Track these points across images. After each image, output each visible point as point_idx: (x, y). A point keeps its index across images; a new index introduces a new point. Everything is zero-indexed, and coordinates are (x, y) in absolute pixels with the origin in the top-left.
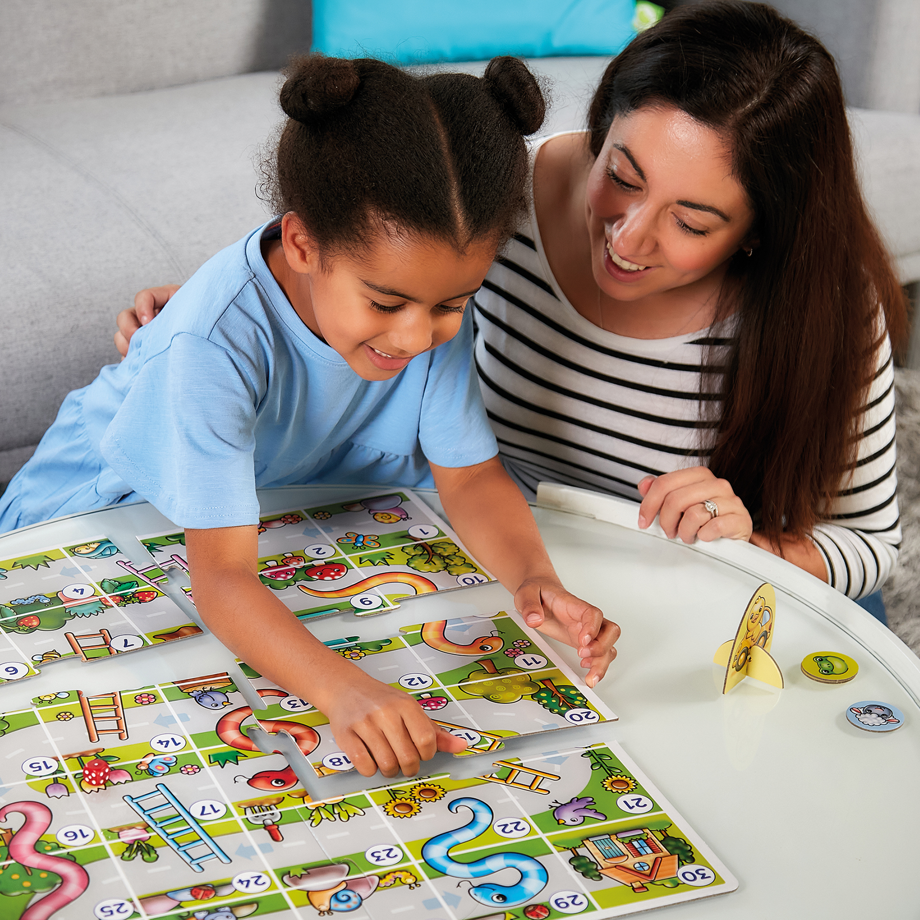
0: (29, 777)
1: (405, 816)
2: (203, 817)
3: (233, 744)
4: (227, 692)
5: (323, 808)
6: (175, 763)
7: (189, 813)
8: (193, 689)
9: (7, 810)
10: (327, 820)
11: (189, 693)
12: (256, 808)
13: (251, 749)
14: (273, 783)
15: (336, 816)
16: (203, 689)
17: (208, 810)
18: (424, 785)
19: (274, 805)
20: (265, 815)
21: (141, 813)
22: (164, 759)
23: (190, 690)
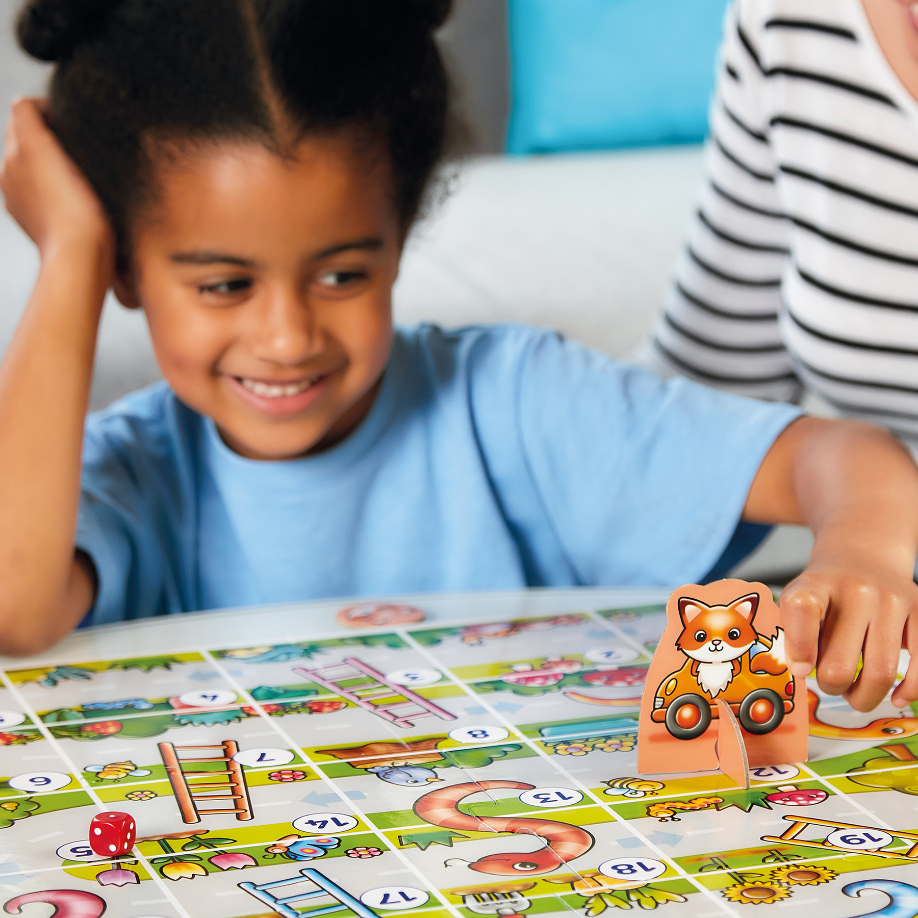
0: (67, 862)
1: (761, 902)
2: (384, 906)
3: (444, 824)
4: (435, 767)
5: (610, 894)
6: (337, 845)
7: (360, 902)
8: (374, 765)
9: (22, 900)
10: (617, 908)
11: (366, 769)
12: (484, 896)
13: (477, 828)
14: (517, 866)
15: (635, 904)
16: (393, 764)
17: (394, 896)
18: (798, 867)
19: (518, 892)
20: (501, 903)
21: (270, 902)
22: (318, 841)
23: (368, 766)
